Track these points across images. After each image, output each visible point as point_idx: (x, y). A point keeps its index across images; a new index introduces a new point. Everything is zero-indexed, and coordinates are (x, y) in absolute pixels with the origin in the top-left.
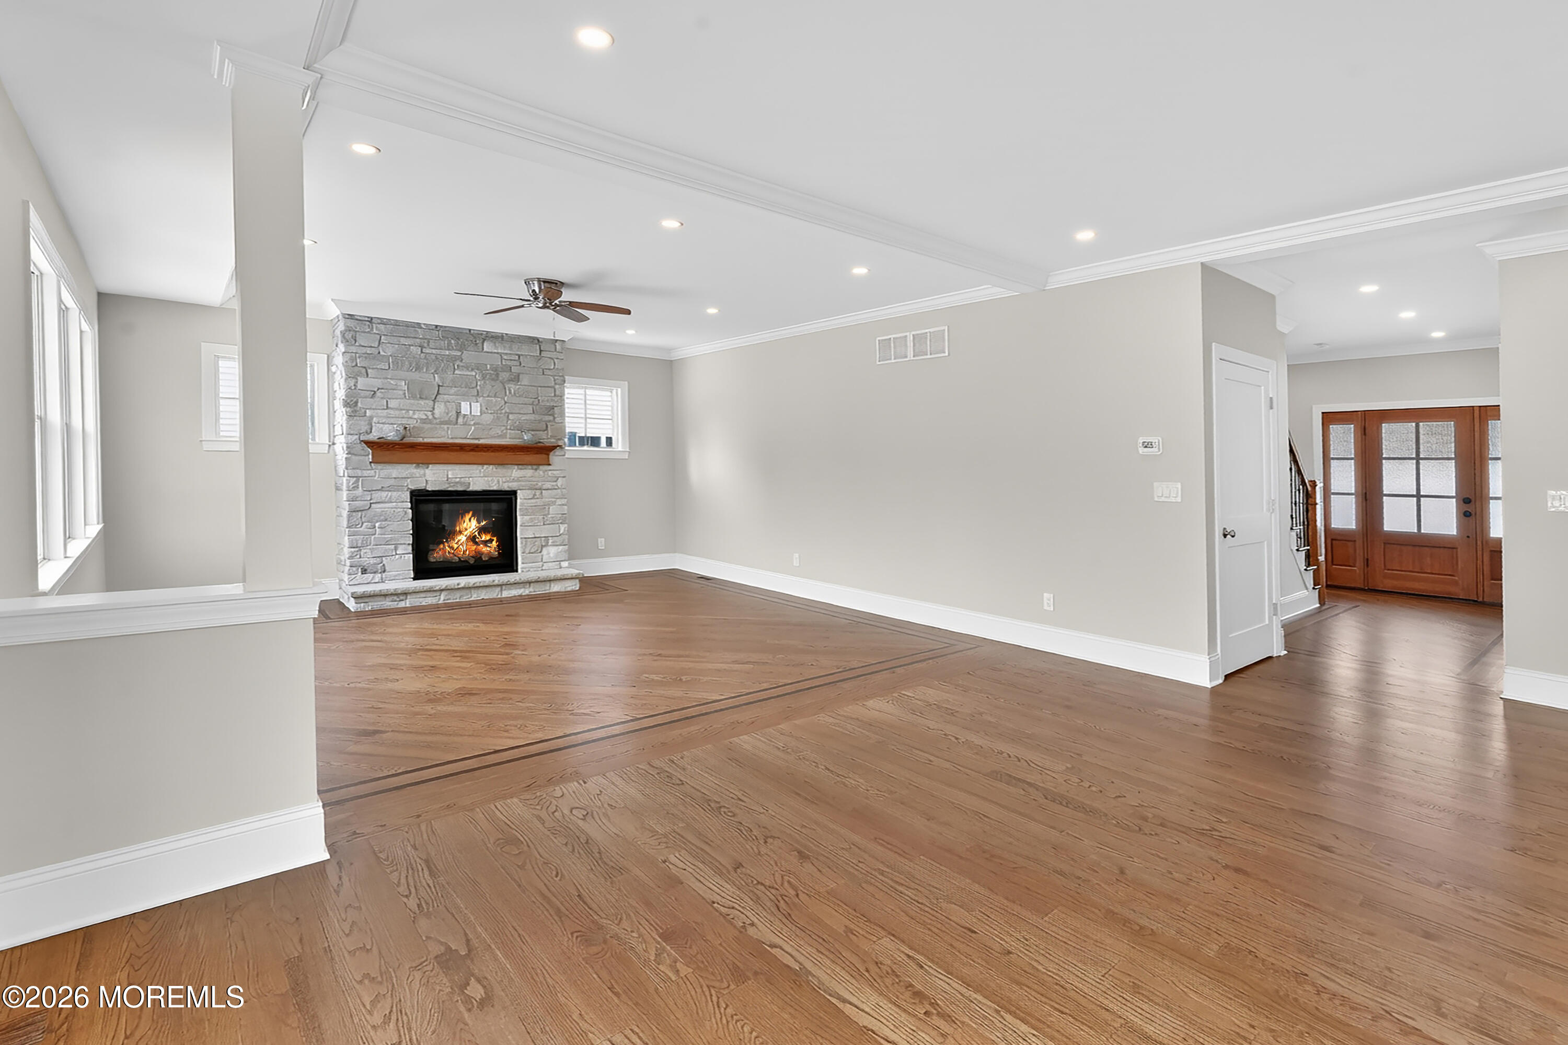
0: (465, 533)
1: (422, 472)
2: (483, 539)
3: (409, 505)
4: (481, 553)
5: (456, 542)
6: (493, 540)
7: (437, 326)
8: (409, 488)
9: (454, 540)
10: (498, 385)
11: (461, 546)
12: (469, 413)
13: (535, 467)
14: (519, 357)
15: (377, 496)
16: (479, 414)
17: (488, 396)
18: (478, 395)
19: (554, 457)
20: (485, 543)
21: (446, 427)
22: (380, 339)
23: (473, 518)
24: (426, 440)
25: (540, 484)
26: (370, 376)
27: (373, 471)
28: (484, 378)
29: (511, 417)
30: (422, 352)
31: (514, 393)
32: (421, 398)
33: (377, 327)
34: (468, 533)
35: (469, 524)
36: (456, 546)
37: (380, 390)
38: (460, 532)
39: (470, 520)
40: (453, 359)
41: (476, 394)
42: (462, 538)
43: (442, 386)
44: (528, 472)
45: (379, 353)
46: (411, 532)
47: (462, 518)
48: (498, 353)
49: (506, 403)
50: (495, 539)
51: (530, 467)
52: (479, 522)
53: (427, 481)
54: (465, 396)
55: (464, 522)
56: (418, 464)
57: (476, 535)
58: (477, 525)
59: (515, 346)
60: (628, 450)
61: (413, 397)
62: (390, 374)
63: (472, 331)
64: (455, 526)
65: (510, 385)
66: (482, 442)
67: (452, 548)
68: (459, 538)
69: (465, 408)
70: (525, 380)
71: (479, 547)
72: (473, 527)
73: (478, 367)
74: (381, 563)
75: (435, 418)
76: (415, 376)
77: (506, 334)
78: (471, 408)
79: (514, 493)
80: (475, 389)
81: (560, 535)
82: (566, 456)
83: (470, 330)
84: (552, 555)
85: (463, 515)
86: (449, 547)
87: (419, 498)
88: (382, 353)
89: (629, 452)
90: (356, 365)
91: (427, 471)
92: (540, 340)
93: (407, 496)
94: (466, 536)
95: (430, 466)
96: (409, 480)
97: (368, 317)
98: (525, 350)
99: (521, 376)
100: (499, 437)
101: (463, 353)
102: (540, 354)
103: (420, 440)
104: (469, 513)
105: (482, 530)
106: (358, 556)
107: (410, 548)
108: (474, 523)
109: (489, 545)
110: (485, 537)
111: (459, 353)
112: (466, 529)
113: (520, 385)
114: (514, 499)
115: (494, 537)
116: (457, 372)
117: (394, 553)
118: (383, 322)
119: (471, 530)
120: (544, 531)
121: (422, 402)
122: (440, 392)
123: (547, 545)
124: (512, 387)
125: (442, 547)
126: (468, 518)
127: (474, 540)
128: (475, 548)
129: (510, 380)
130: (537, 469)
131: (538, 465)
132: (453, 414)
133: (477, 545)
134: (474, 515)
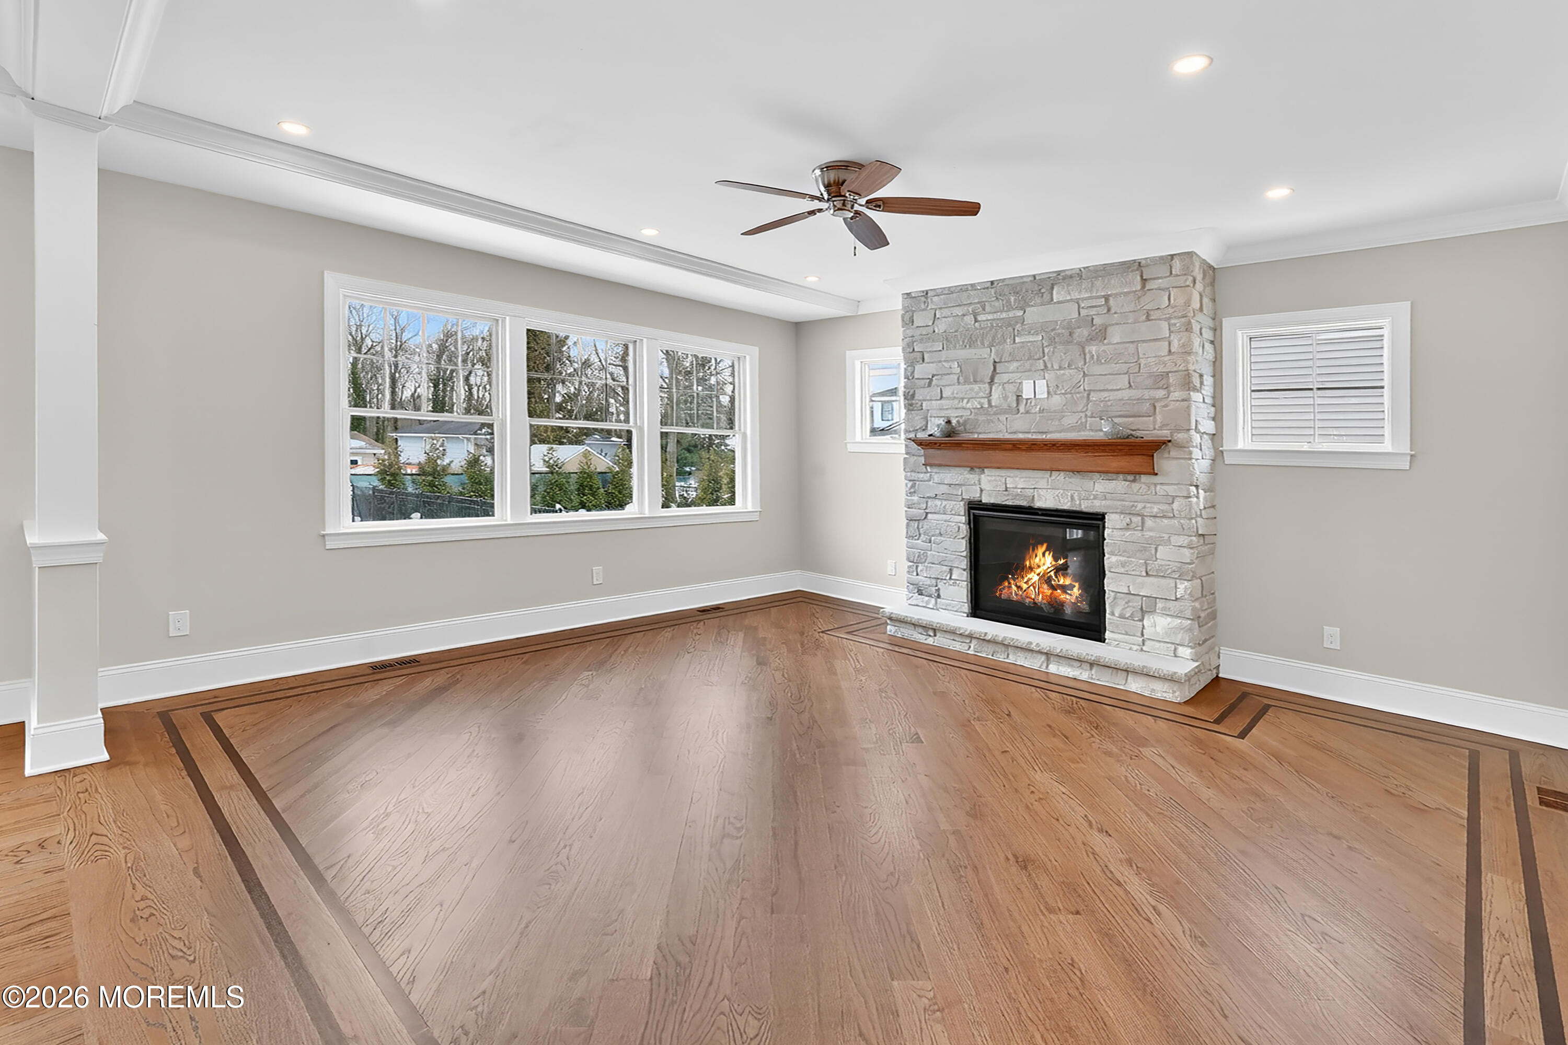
0: (1038, 571)
1: (977, 478)
2: (1061, 582)
3: (965, 520)
4: (1062, 604)
5: (1025, 580)
6: (1075, 586)
7: (992, 283)
8: (963, 498)
9: (1023, 578)
10: (1074, 350)
11: (1032, 588)
12: (1033, 396)
13: (1130, 477)
14: (1107, 300)
15: (930, 504)
16: (1046, 396)
17: (1060, 368)
18: (1046, 366)
19: (1165, 462)
20: (1064, 588)
21: (1003, 418)
22: (935, 315)
23: (1046, 552)
24: (982, 436)
25: (1140, 506)
26: (925, 361)
27: (928, 475)
28: (1052, 342)
29: (1094, 396)
30: (976, 321)
31: (1097, 359)
32: (975, 382)
33: (932, 301)
34: (1041, 570)
35: (1043, 560)
36: (1025, 586)
37: (936, 377)
38: (1031, 569)
39: (1041, 553)
40: (1010, 323)
41: (1042, 367)
42: (1034, 577)
43: (999, 362)
44: (1119, 485)
45: (934, 331)
46: (968, 554)
47: (1033, 550)
48: (1071, 300)
49: (1085, 375)
50: (1077, 585)
51: (1121, 476)
52: (1055, 556)
53: (982, 491)
54: (1029, 372)
55: (1036, 556)
56: (972, 469)
57: (1051, 576)
58: (1053, 562)
59: (1098, 283)
60: (1409, 452)
61: (967, 382)
62: (944, 355)
63: (1037, 278)
64: (1024, 560)
65: (1091, 348)
66: (1050, 436)
67: (1019, 587)
68: (1030, 576)
69: (1028, 389)
70: (1115, 336)
71: (1055, 592)
72: (1048, 564)
73: (1043, 328)
74: (936, 586)
75: (992, 407)
76: (969, 353)
77: (1084, 268)
78: (1035, 389)
79: (1101, 517)
80: (1041, 361)
81: (1177, 599)
83: (1034, 276)
84: (1158, 629)
85: (1034, 546)
86: (1016, 586)
87: (978, 514)
88: (937, 331)
89: (1412, 456)
92: (1143, 262)
93: (961, 507)
94: (1038, 575)
96: (962, 488)
97: (923, 292)
98: (1115, 286)
99: (1110, 329)
100: (1072, 429)
101: (1025, 312)
102: (1143, 287)
103: (976, 436)
104: (1041, 542)
105: (1060, 569)
107: (967, 575)
108: (1049, 558)
109: (1069, 592)
110: (1064, 581)
111: (1021, 313)
112: (1039, 567)
113: (1109, 343)
114: (1101, 526)
115: (1076, 582)
116: (1017, 340)
117: (948, 578)
118: (938, 293)
119: (1045, 567)
120: (1149, 587)
121: (976, 387)
122: (997, 371)
123: (1153, 612)
124: (1093, 349)
125: (1006, 584)
126: (1041, 550)
127: (1048, 581)
128: (1050, 591)
129: (1091, 339)
130: (1134, 481)
131: (1135, 474)
132: (1012, 399)
133: (1054, 588)
134: (1047, 549)
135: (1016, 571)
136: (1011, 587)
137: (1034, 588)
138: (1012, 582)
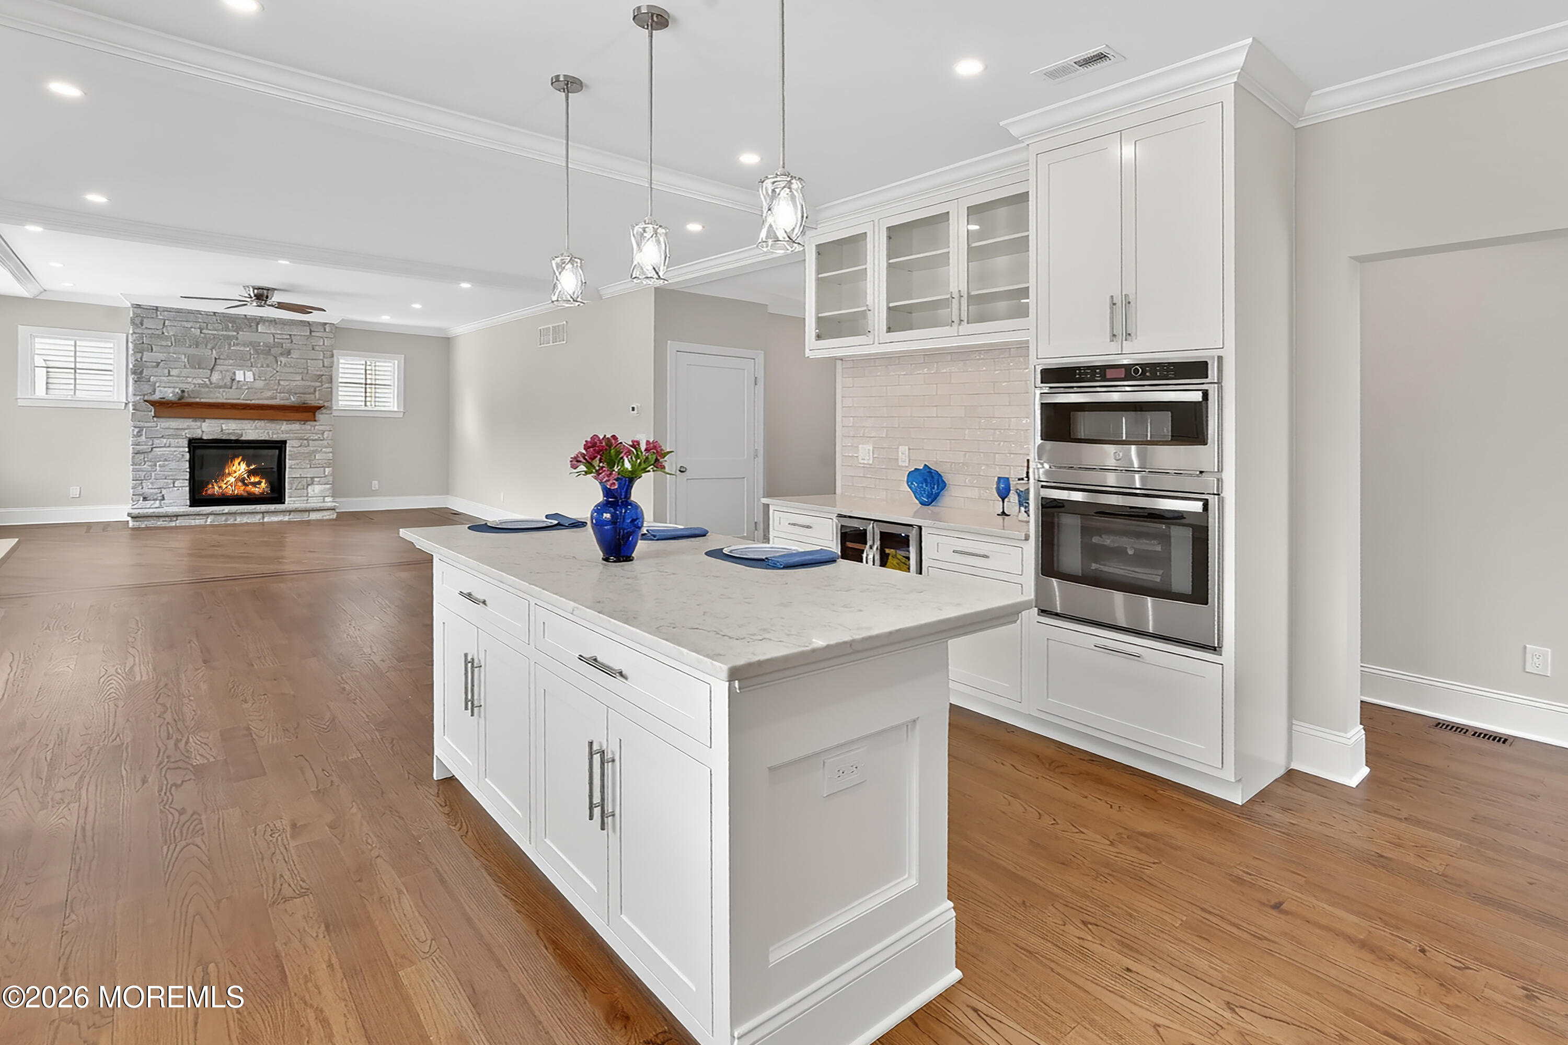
0: (234, 475)
1: (198, 424)
2: (252, 481)
3: (187, 450)
4: (250, 491)
5: (225, 482)
6: (261, 482)
7: (214, 313)
8: (186, 437)
9: (223, 481)
10: (271, 358)
11: (230, 487)
12: (243, 379)
13: (303, 423)
14: (293, 337)
15: (157, 441)
16: (252, 381)
17: (262, 366)
18: (252, 366)
19: (321, 416)
20: (255, 484)
21: (220, 391)
22: (164, 323)
23: (242, 463)
24: (201, 401)
25: (308, 436)
26: (154, 351)
27: (156, 423)
28: (256, 352)
29: (281, 383)
30: (201, 333)
31: (285, 365)
32: (199, 368)
33: (161, 314)
34: (237, 474)
35: (238, 467)
36: (224, 486)
37: (163, 362)
38: (229, 474)
39: (239, 464)
40: (227, 338)
41: (250, 365)
42: (231, 479)
43: (219, 358)
44: (296, 426)
45: (163, 333)
46: (188, 470)
47: (231, 462)
48: (270, 333)
49: (277, 372)
50: (264, 481)
51: (296, 423)
52: (248, 465)
53: (202, 432)
54: (240, 367)
55: (233, 465)
56: (195, 418)
57: (244, 478)
58: (247, 468)
60: (402, 410)
61: (193, 367)
62: (172, 350)
63: (248, 318)
64: (224, 469)
65: (282, 359)
66: (253, 402)
67: (220, 487)
68: (228, 479)
69: (239, 376)
70: (295, 354)
71: (247, 487)
72: (242, 470)
73: (251, 344)
74: (161, 493)
75: (211, 384)
76: (192, 351)
77: (279, 319)
78: (243, 376)
79: (285, 442)
80: (249, 362)
81: (325, 476)
82: (334, 414)
83: (246, 316)
85: (233, 459)
86: (218, 486)
87: (195, 445)
88: (166, 334)
89: (404, 412)
90: (143, 343)
91: (204, 424)
92: (311, 323)
93: (184, 442)
94: (235, 478)
95: (207, 420)
96: (186, 431)
97: (154, 307)
98: (297, 331)
99: (292, 351)
100: (268, 399)
101: (238, 333)
102: (310, 334)
103: (198, 400)
104: (238, 457)
105: (251, 473)
106: (141, 487)
107: (187, 483)
108: (243, 466)
109: (258, 485)
110: (253, 479)
111: (235, 333)
112: (235, 472)
113: (291, 358)
114: (283, 448)
115: (263, 479)
116: (233, 348)
117: (171, 487)
118: (167, 310)
119: (240, 472)
120: (311, 473)
121: (200, 371)
122: (217, 363)
123: (314, 483)
124: (283, 359)
125: (211, 486)
126: (237, 462)
127: (243, 480)
128: (244, 487)
129: (282, 354)
130: (304, 424)
131: (305, 421)
132: (228, 380)
133: (246, 485)
134: (242, 460)
135: (218, 476)
136: (214, 488)
137: (232, 486)
138: (215, 484)
